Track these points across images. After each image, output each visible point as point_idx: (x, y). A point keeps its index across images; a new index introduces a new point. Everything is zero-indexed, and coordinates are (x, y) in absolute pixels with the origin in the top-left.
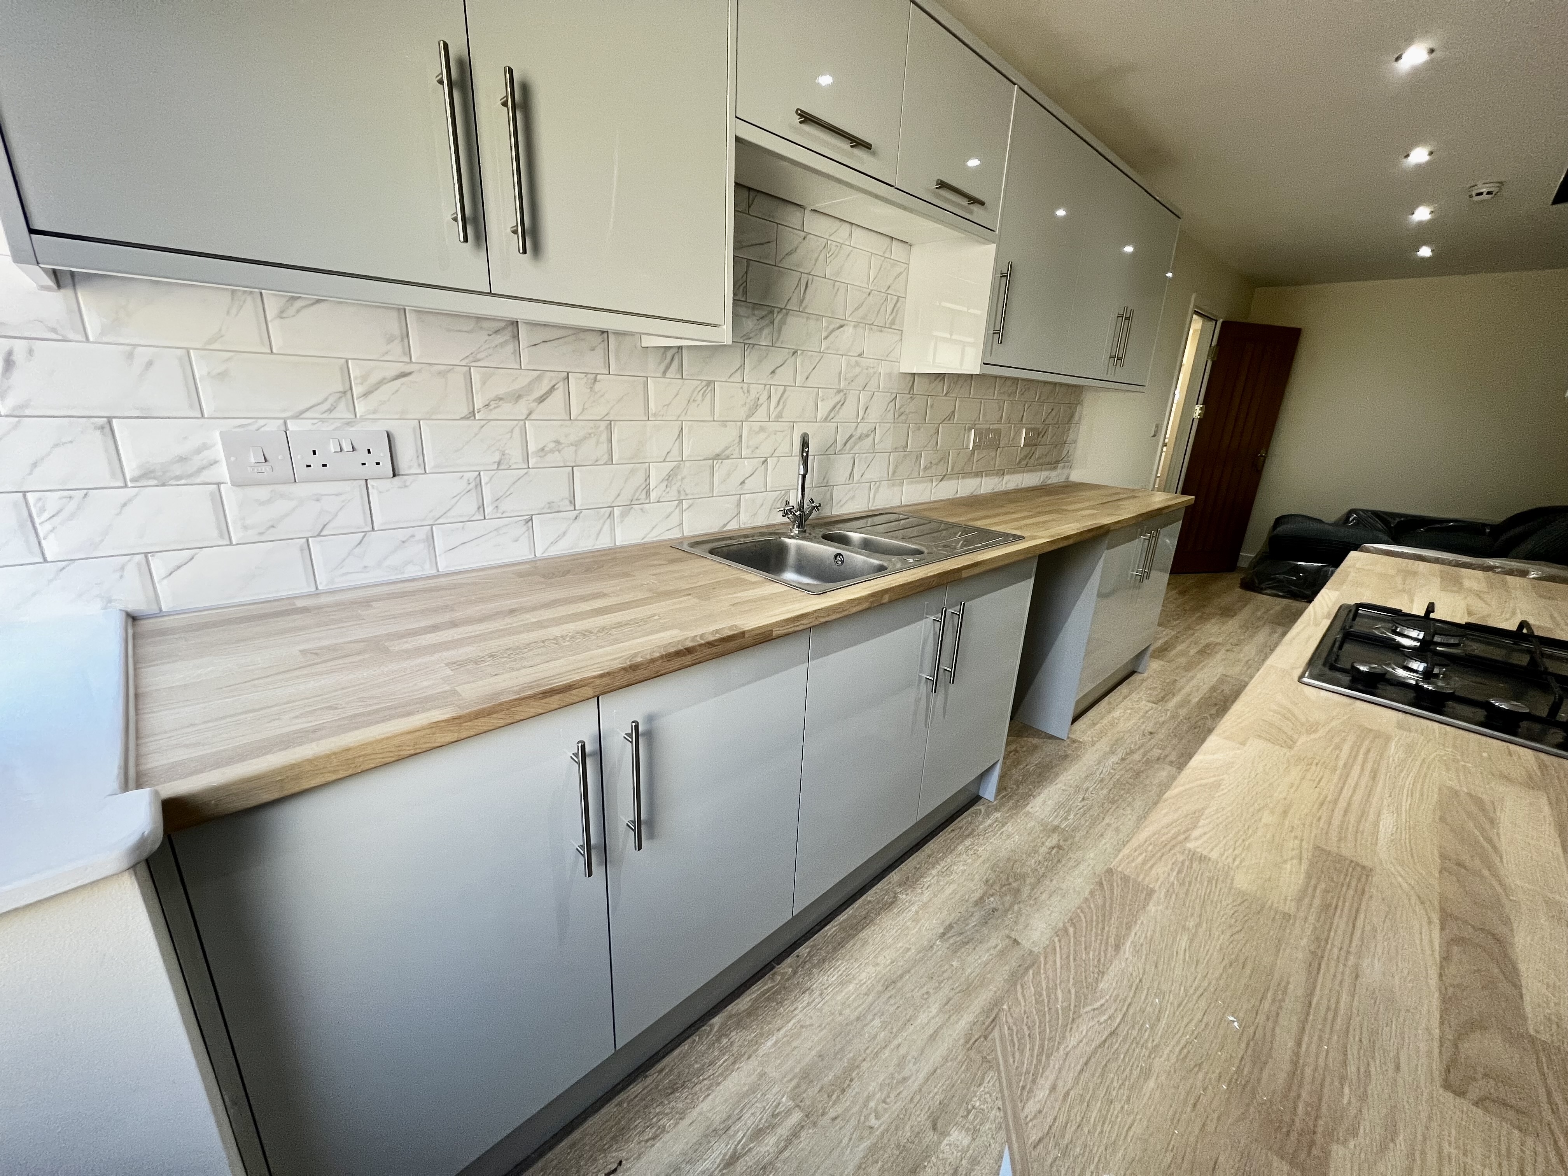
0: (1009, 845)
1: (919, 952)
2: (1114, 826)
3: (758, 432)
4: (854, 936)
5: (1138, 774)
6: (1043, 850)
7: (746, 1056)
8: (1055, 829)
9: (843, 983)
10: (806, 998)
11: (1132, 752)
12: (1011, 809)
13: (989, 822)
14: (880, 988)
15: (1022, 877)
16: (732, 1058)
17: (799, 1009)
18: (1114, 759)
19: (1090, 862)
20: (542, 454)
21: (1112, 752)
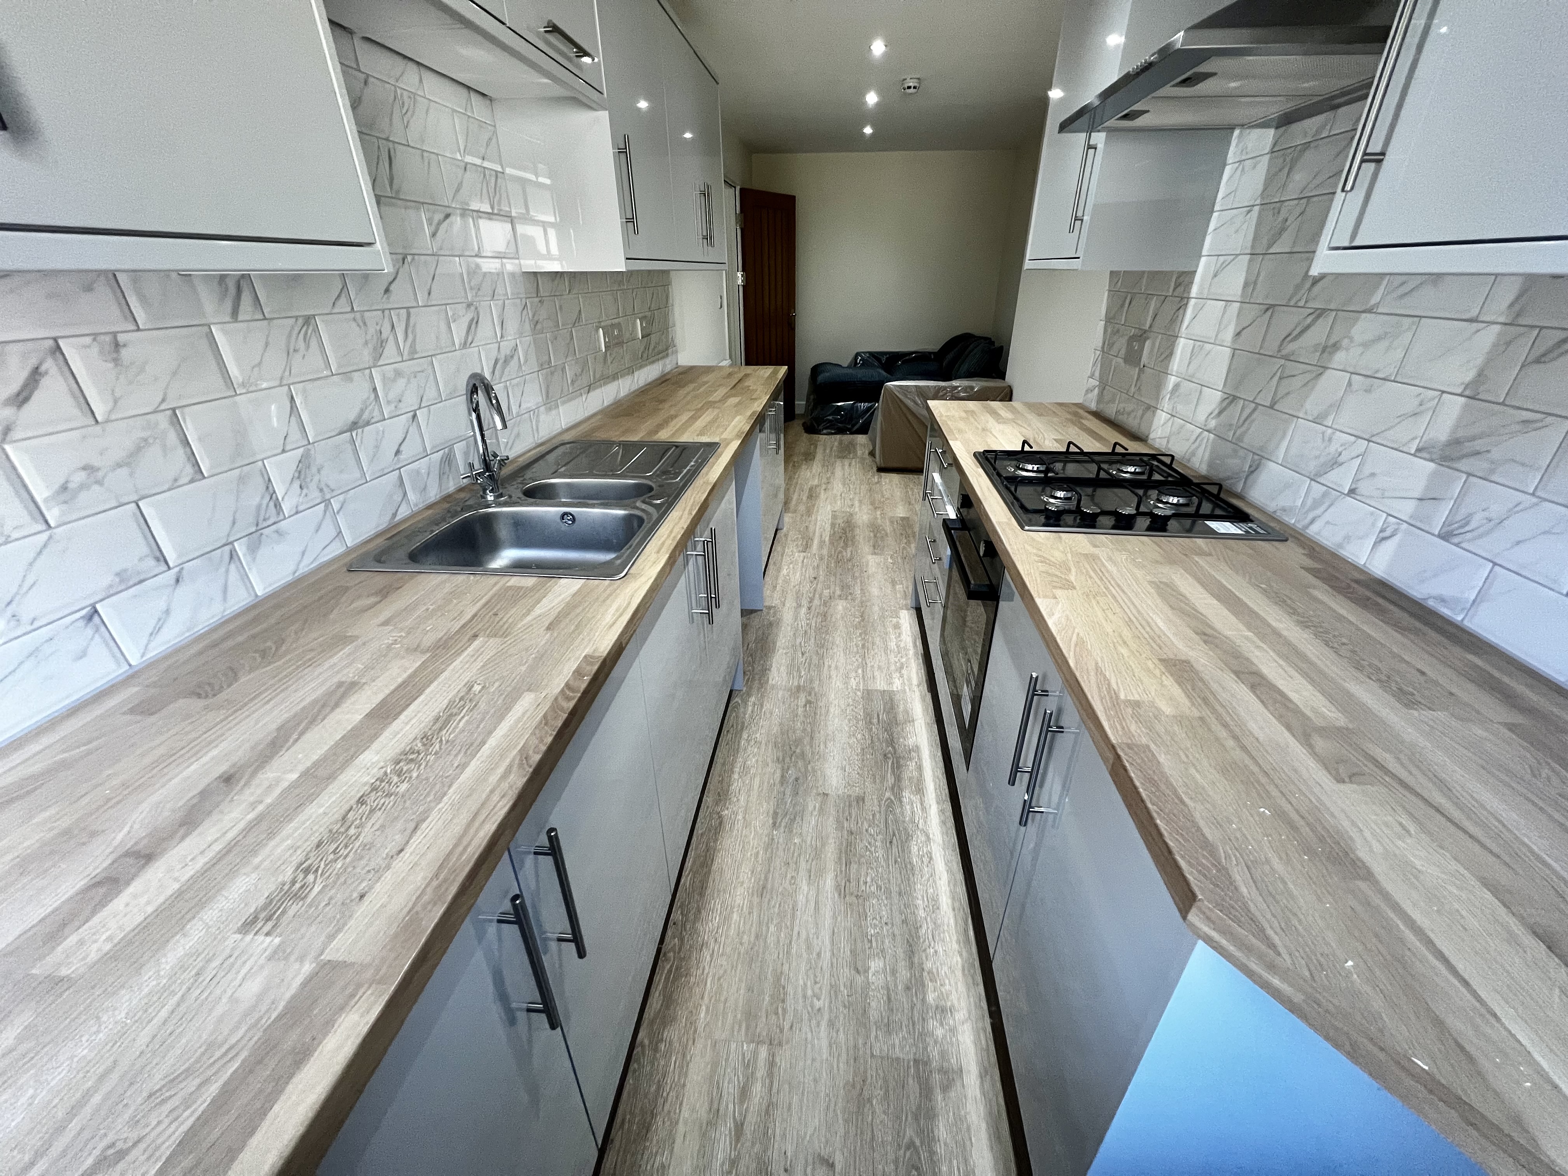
0: (776, 721)
1: (766, 850)
2: (833, 666)
3: (394, 380)
4: (709, 872)
5: (825, 615)
6: (800, 711)
7: (691, 1042)
8: (798, 688)
9: (727, 919)
10: (706, 954)
11: (811, 601)
12: (759, 689)
13: (750, 708)
14: (756, 900)
15: (798, 742)
16: (679, 1056)
17: (707, 968)
18: (804, 610)
19: (836, 702)
20: (63, 497)
21: (799, 606)
